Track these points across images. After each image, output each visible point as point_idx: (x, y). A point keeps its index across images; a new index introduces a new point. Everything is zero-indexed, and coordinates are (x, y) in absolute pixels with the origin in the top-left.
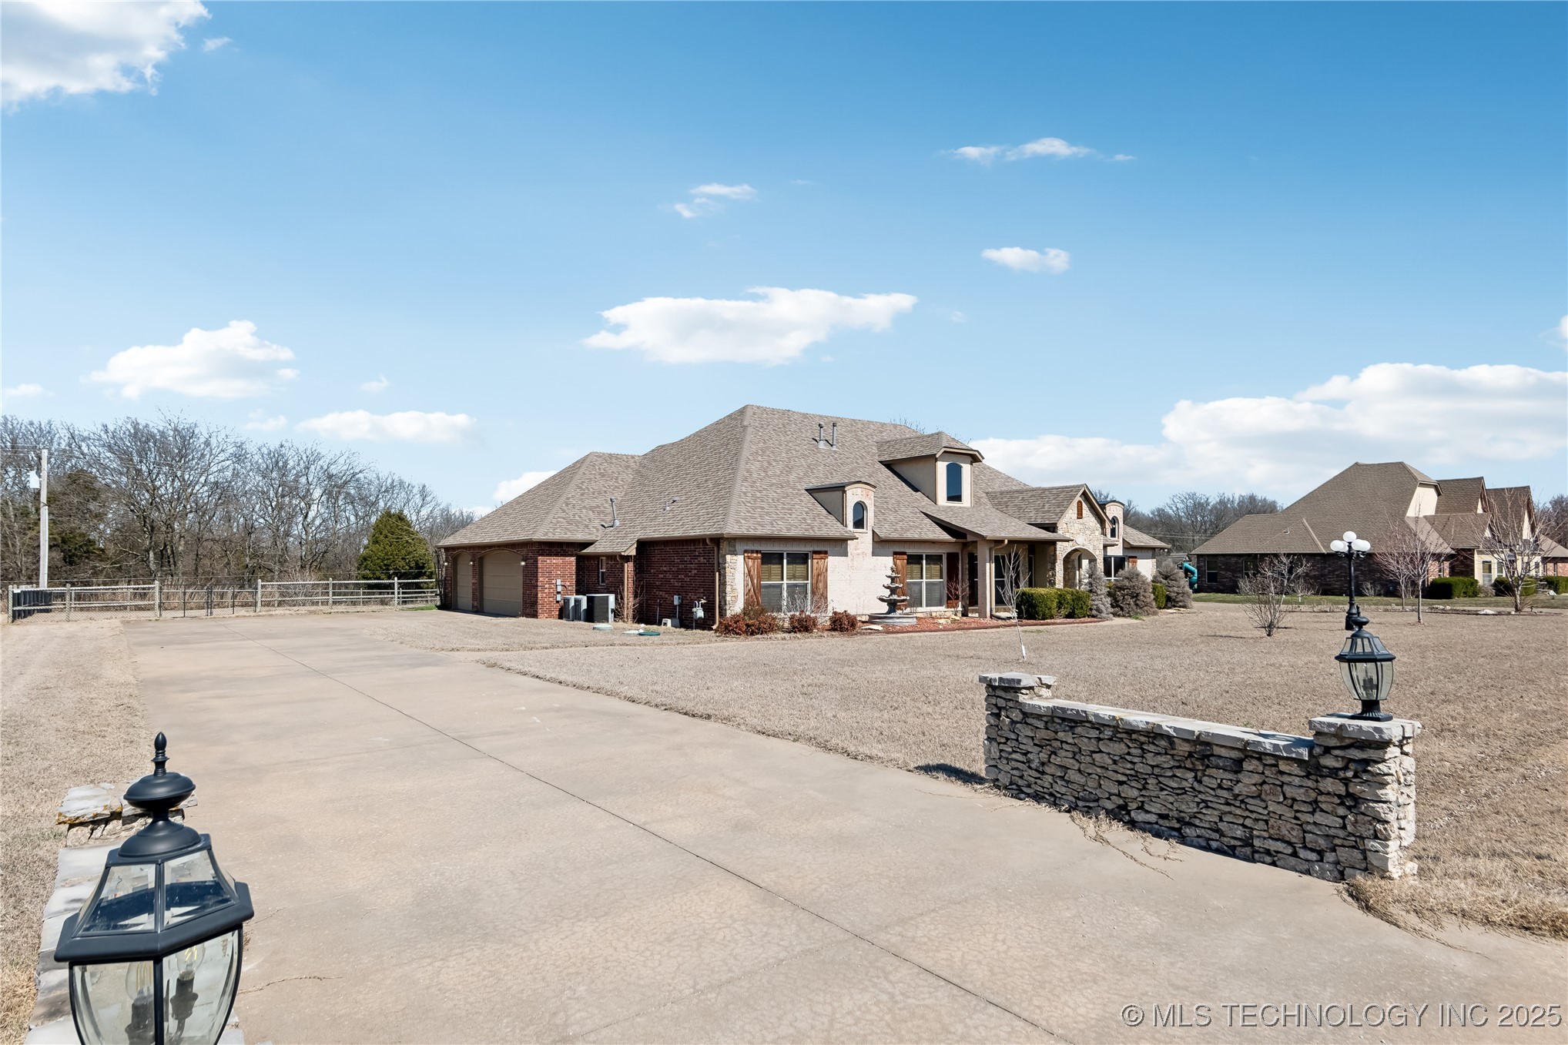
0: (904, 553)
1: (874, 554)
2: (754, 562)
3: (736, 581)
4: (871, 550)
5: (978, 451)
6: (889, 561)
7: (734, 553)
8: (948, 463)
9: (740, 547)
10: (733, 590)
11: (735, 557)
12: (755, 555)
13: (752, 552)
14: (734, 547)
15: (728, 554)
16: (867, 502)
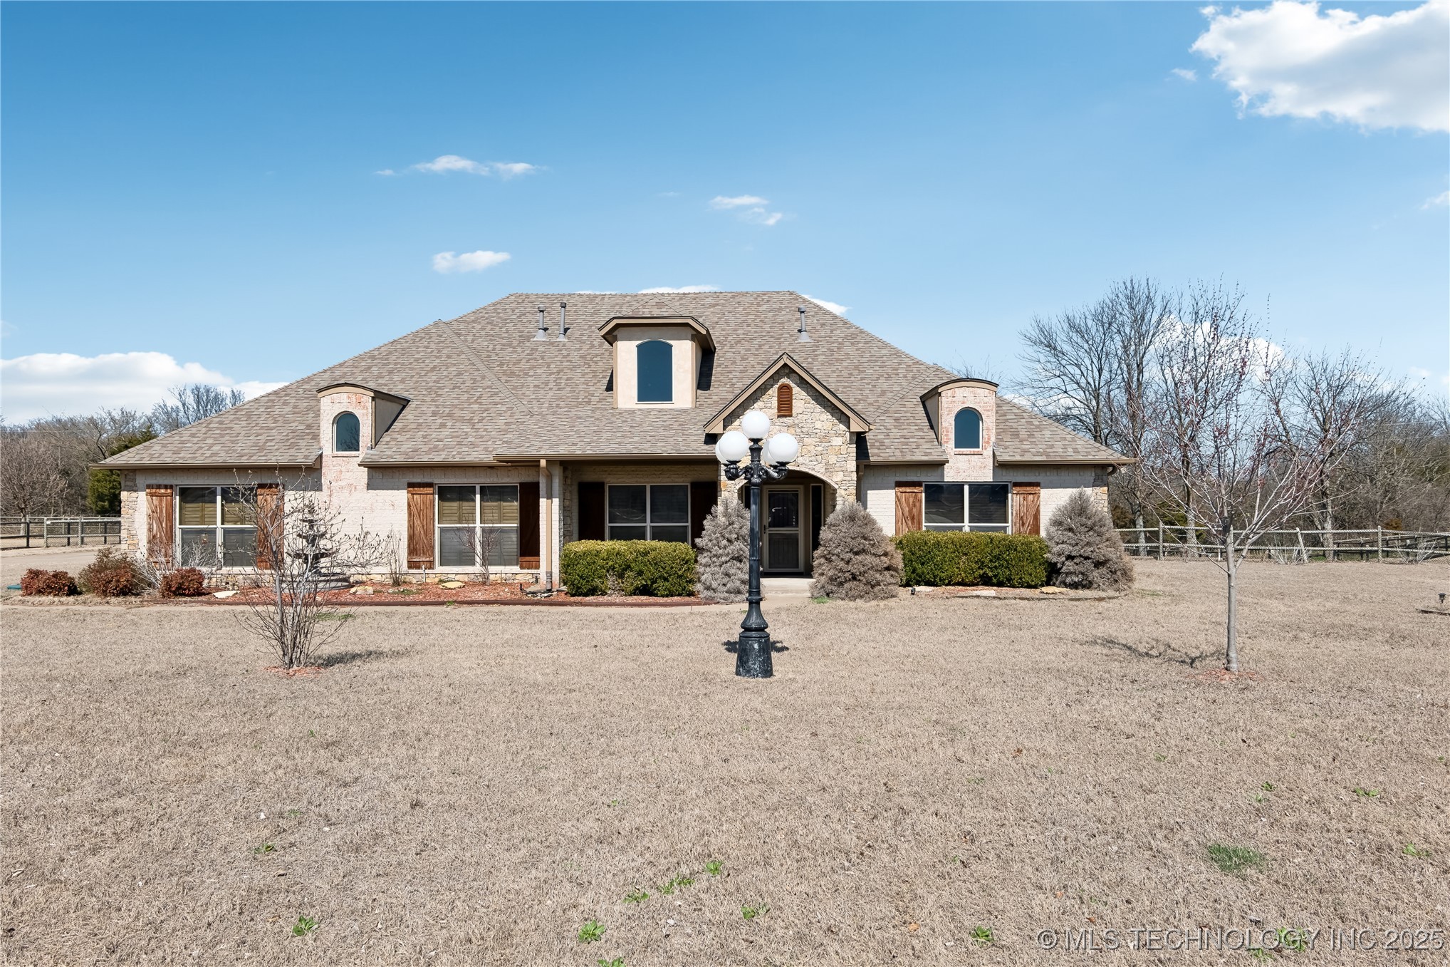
0: (430, 485)
1: (370, 486)
2: (161, 501)
3: (136, 525)
4: (366, 481)
5: (692, 318)
6: (401, 496)
7: (134, 489)
8: (639, 342)
9: (141, 480)
10: (131, 536)
11: (134, 494)
12: (163, 491)
13: (159, 487)
14: (134, 480)
15: (124, 490)
16: (358, 412)
